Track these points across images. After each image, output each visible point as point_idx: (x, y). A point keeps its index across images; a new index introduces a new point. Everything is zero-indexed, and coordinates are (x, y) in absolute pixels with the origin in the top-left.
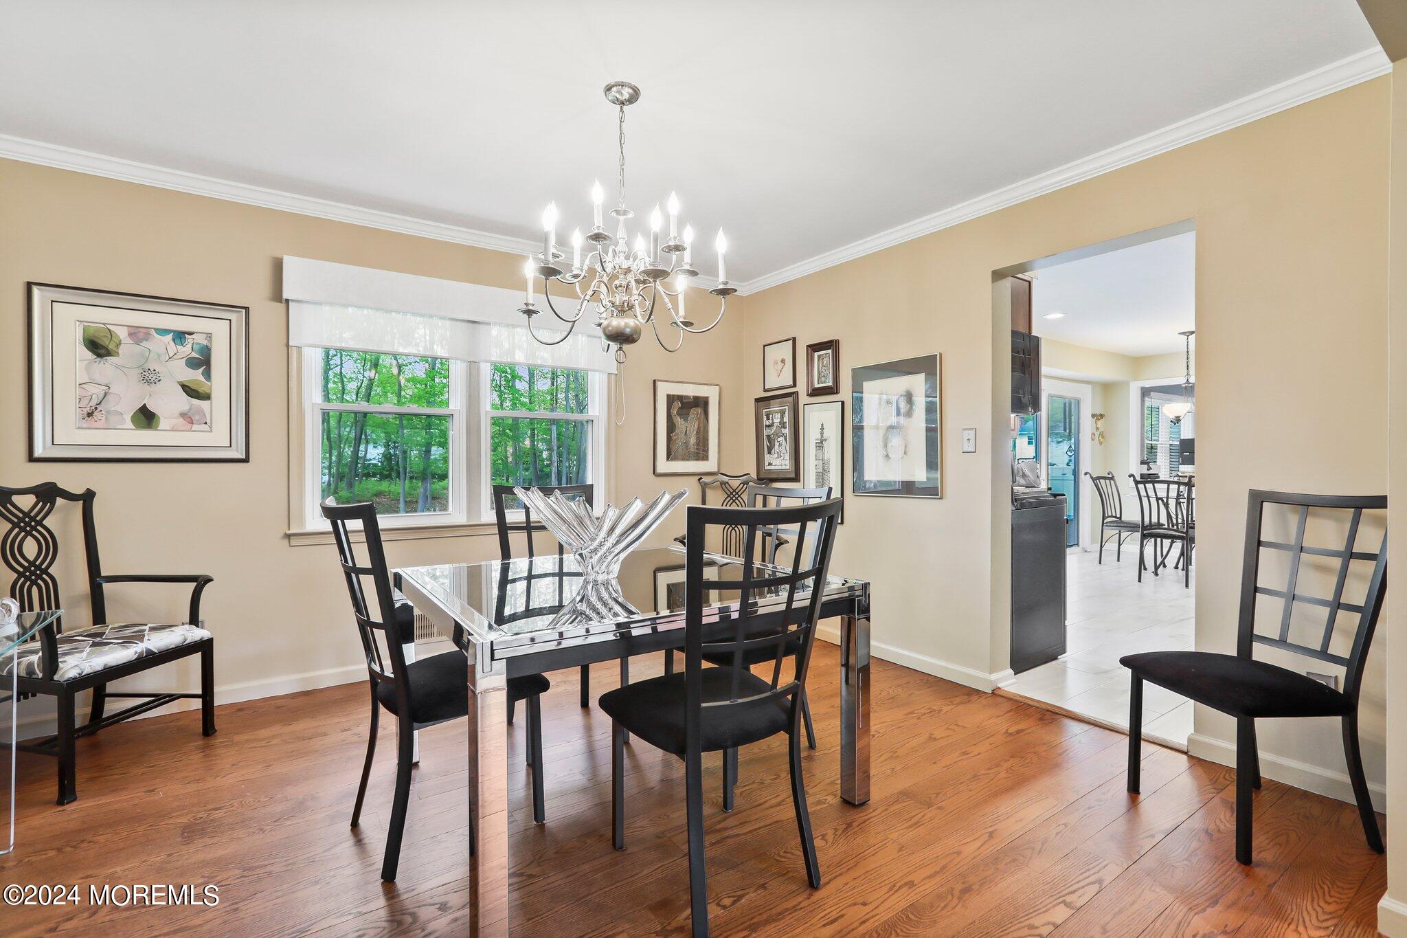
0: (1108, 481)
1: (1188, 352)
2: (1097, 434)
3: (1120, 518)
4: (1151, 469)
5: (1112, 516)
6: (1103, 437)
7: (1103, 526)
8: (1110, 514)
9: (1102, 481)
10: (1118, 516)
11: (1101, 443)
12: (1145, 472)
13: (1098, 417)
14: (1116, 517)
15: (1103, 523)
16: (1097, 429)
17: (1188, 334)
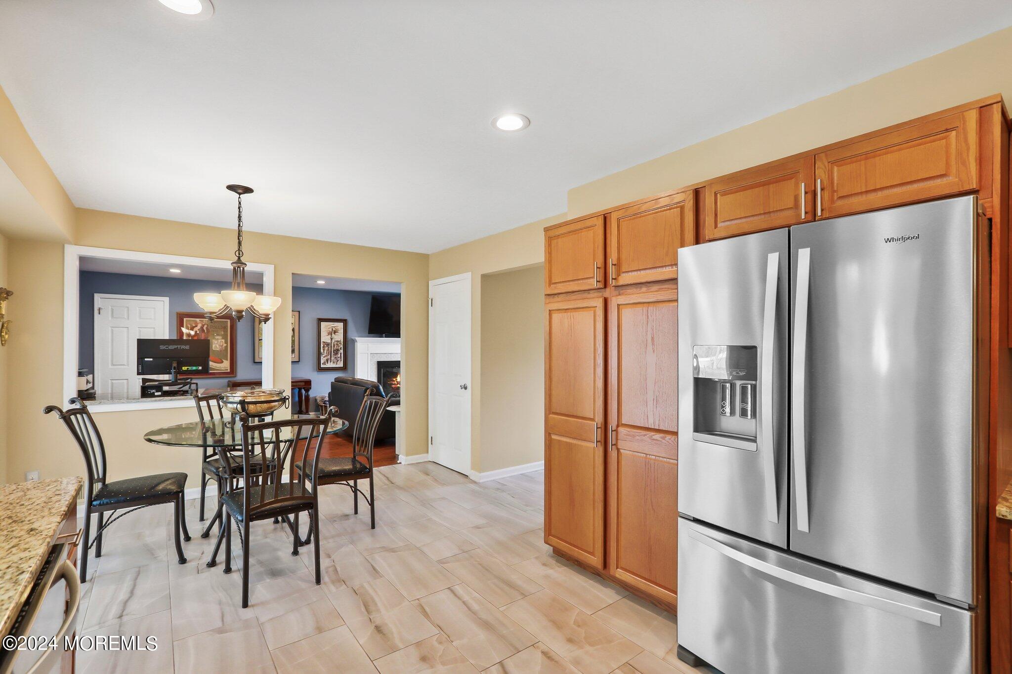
4: (88, 382)
6: (7, 331)
16: (3, 316)
17: (239, 191)
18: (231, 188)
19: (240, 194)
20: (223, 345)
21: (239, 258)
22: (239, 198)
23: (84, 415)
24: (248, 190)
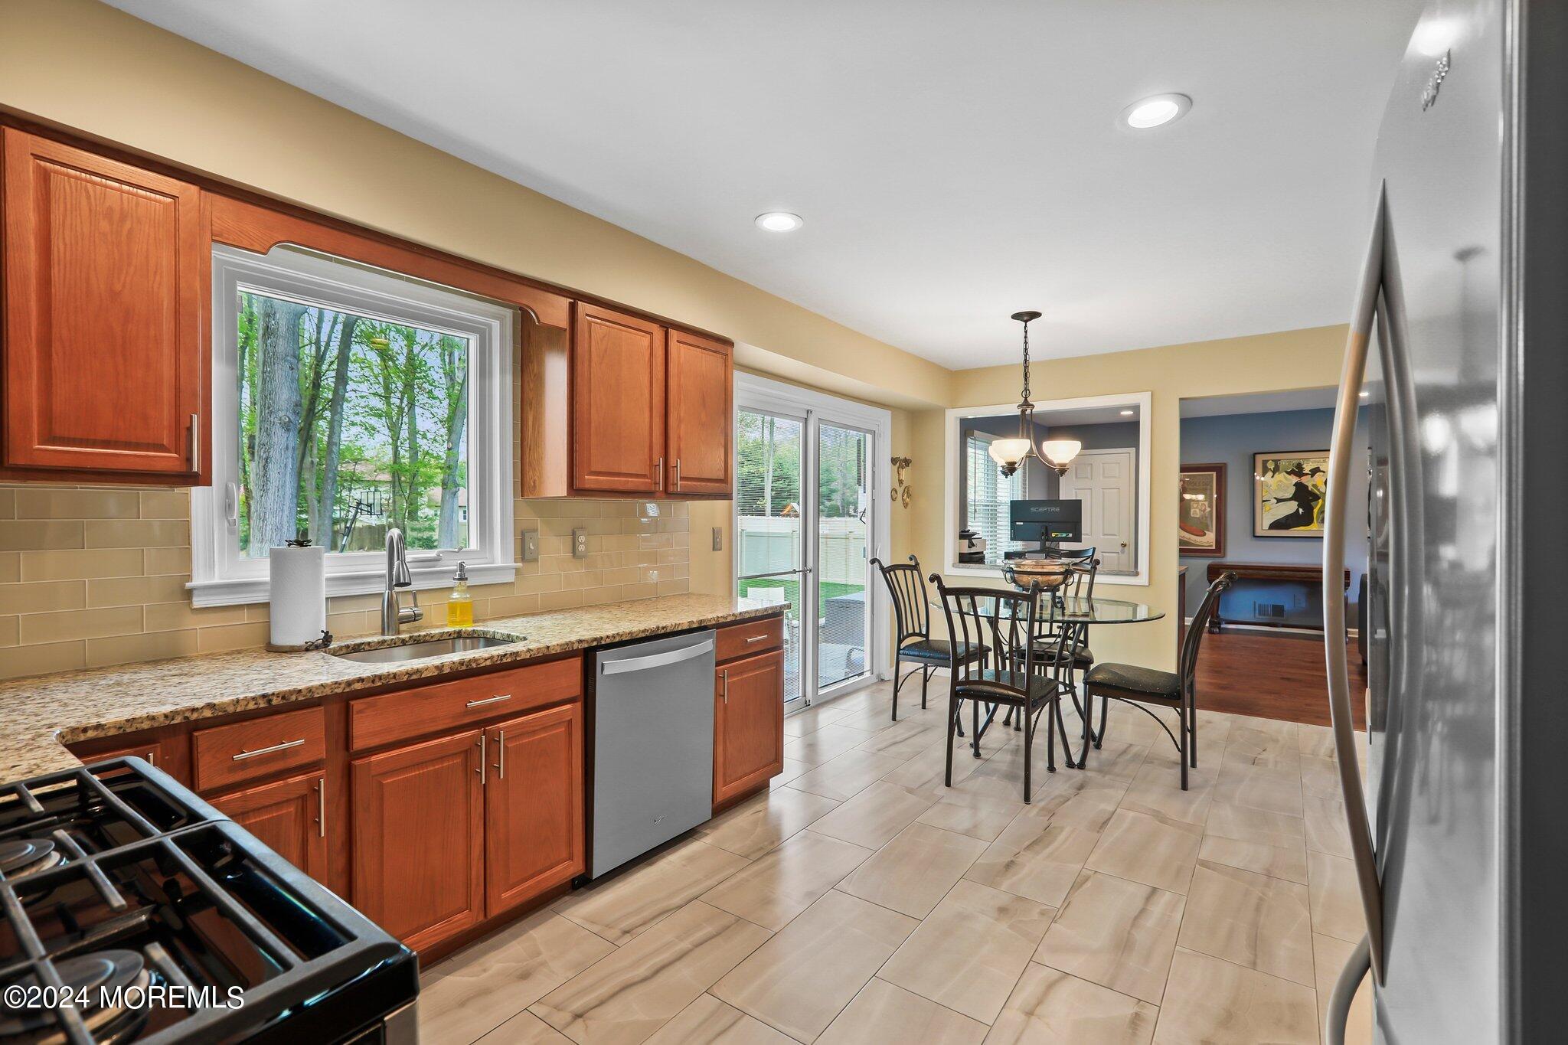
0: (908, 572)
1: (1026, 349)
2: (900, 490)
3: (927, 635)
4: (973, 545)
5: (914, 634)
6: (909, 496)
7: (898, 653)
8: (911, 631)
9: (900, 573)
10: (924, 631)
11: (906, 505)
12: (966, 550)
13: (898, 462)
14: (920, 634)
15: (899, 649)
16: (901, 482)
17: (1025, 318)
18: (1016, 316)
19: (1026, 322)
20: (1205, 510)
21: (1026, 398)
22: (1026, 326)
23: (914, 572)
24: (1035, 315)
